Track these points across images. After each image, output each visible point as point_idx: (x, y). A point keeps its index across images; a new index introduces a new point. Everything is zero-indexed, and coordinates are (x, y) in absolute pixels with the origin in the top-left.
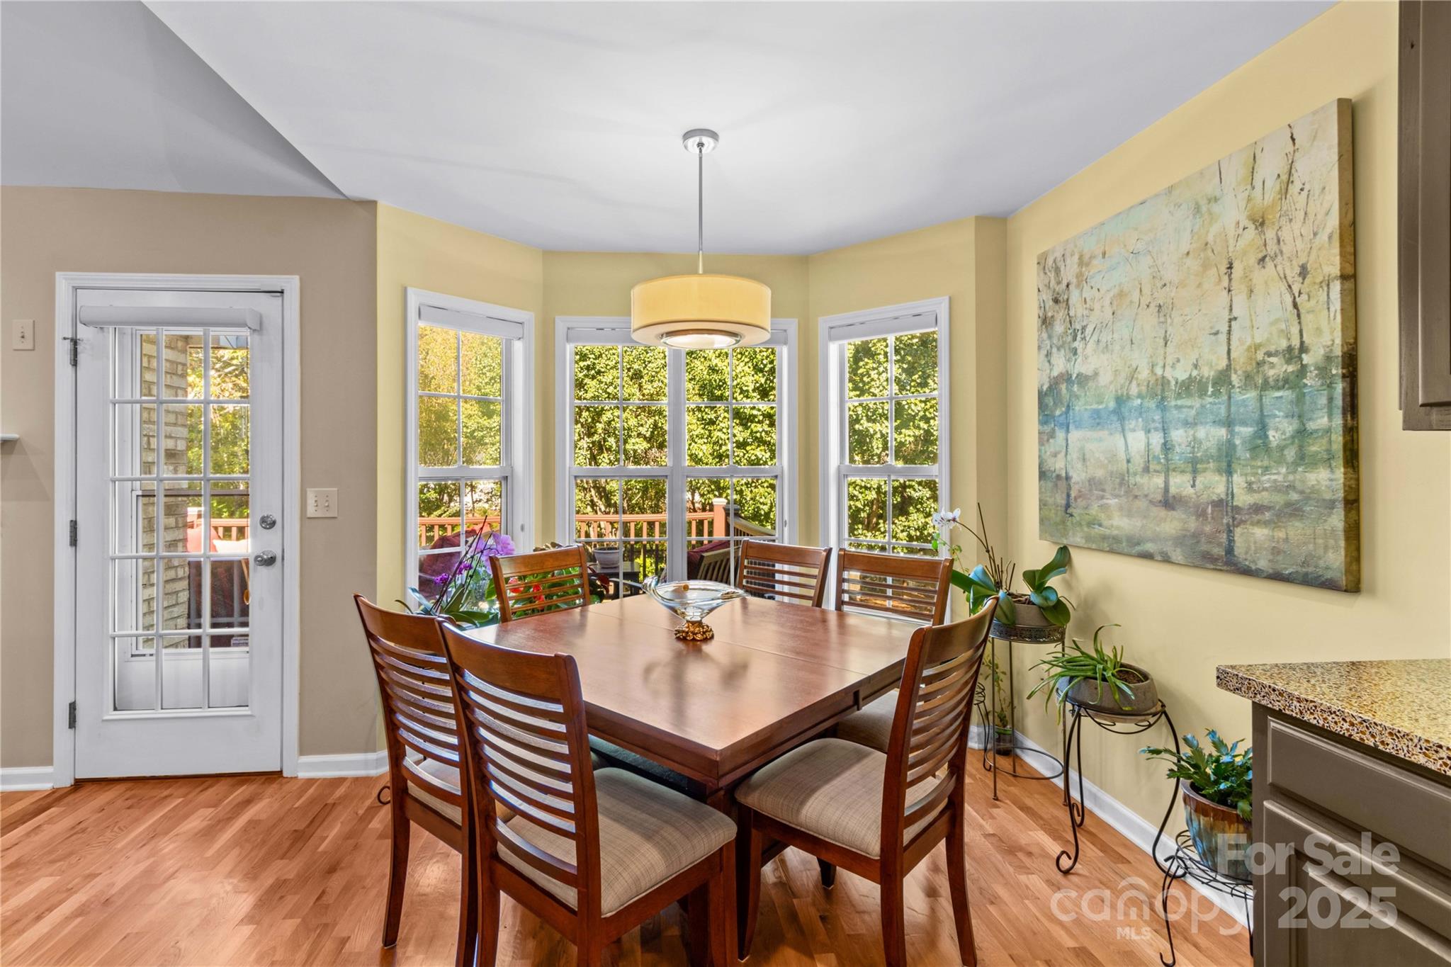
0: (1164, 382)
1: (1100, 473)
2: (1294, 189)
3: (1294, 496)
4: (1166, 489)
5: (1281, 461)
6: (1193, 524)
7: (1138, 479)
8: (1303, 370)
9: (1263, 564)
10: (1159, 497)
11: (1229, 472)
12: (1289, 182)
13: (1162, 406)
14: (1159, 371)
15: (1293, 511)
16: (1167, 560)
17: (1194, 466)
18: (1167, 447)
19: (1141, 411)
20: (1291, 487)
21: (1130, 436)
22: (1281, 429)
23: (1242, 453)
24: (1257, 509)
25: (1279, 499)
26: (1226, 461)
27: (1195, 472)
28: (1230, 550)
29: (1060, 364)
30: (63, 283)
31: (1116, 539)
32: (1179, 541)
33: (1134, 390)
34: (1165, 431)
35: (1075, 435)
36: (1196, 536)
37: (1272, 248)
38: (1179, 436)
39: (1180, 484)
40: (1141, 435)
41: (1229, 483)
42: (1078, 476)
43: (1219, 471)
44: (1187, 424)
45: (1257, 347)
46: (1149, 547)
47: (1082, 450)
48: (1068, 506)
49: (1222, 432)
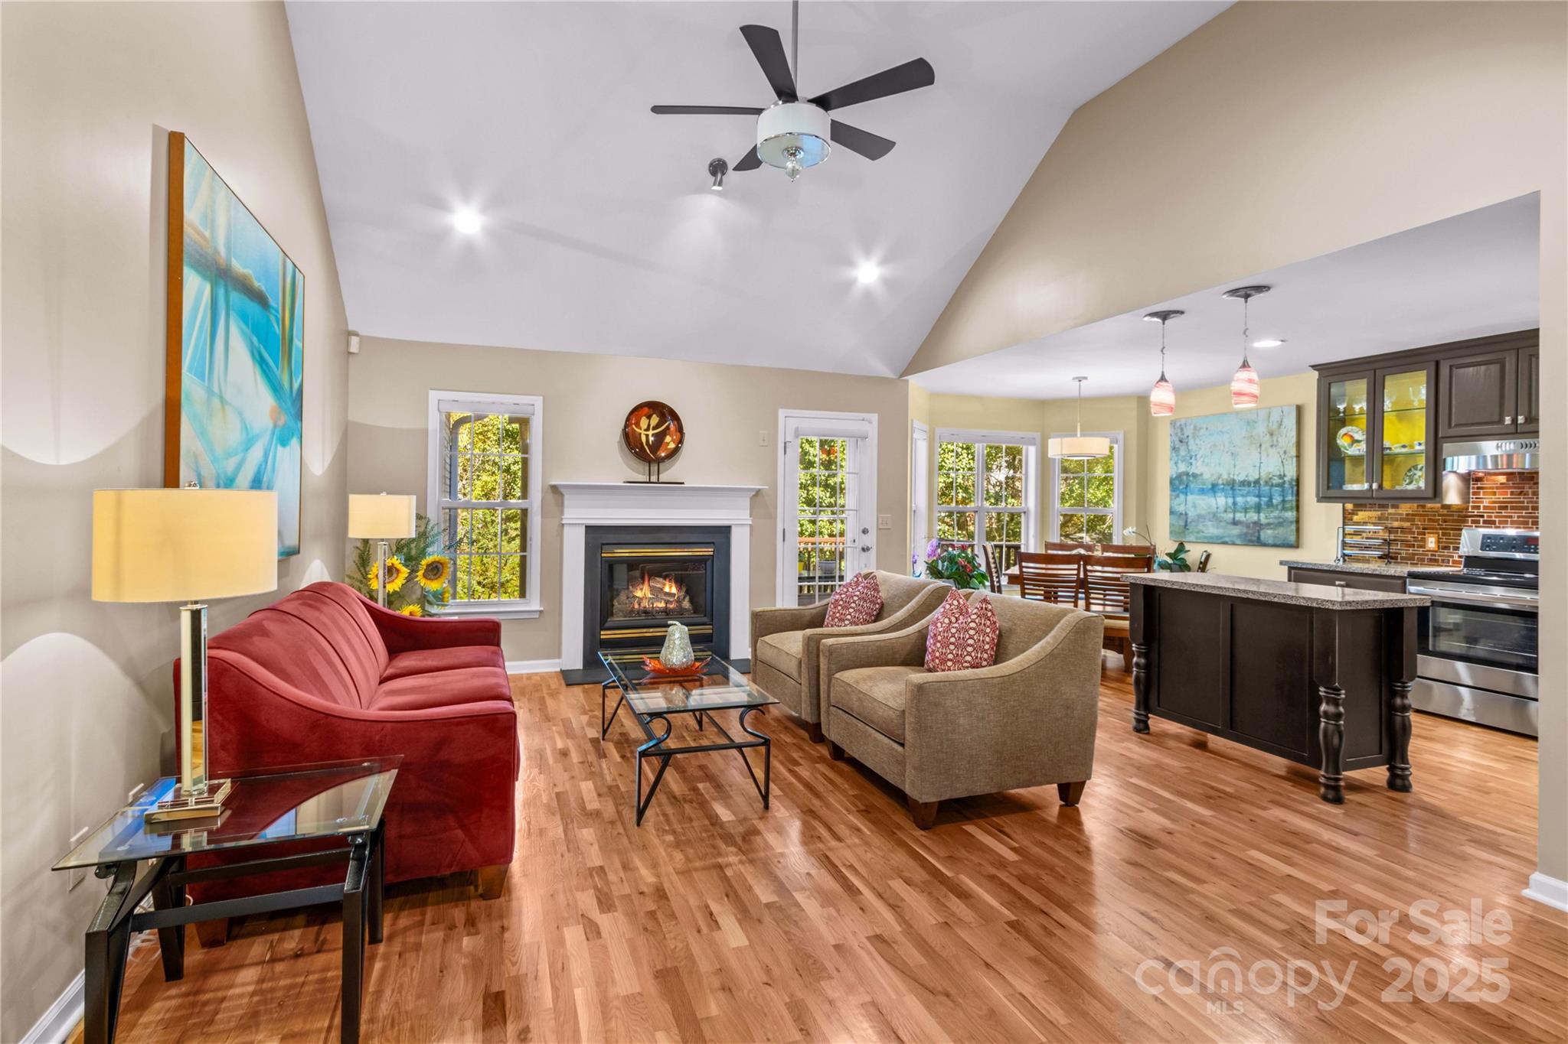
0: (1234, 480)
1: (1203, 512)
2: (1283, 427)
3: (1281, 520)
4: (1234, 518)
5: (1277, 509)
6: (1245, 530)
7: (1222, 515)
8: (1284, 482)
9: (1270, 542)
10: (1231, 521)
11: (1259, 512)
12: (1281, 425)
13: (1233, 489)
14: (1232, 476)
15: (1280, 524)
16: (1234, 544)
17: (1246, 510)
18: (1235, 504)
19: (1223, 490)
20: (1280, 517)
21: (1218, 499)
22: (1277, 500)
23: (1264, 506)
24: (1269, 524)
25: (1276, 521)
26: (1258, 508)
27: (1246, 512)
28: (1259, 538)
29: (1182, 468)
30: (782, 413)
31: (1211, 538)
32: (1239, 536)
33: (1220, 482)
34: (1234, 497)
35: (1190, 497)
36: (1246, 534)
37: (1275, 443)
38: (1240, 500)
39: (1240, 516)
40: (1223, 499)
41: (1259, 516)
42: (1192, 513)
43: (1255, 512)
44: (1243, 496)
45: (1270, 473)
46: (1227, 539)
47: (1194, 503)
48: (1186, 525)
49: (1257, 499)
